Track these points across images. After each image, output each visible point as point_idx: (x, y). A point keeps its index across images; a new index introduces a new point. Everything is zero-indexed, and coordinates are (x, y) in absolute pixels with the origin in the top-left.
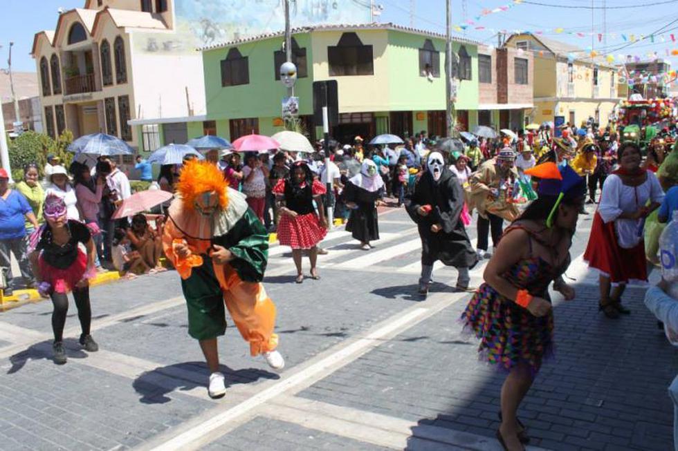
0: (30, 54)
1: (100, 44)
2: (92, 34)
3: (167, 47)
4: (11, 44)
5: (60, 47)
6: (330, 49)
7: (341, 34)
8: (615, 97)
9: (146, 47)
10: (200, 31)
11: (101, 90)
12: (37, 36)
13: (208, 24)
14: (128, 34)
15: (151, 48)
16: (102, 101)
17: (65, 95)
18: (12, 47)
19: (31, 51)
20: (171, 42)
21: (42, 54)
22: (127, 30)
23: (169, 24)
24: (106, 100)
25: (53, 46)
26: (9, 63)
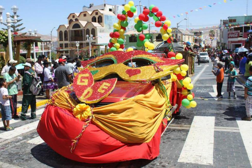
0: (57, 30)
1: (85, 30)
2: (84, 27)
3: (103, 31)
4: (55, 28)
5: (69, 29)
6: (156, 37)
7: (158, 34)
8: (192, 43)
9: (99, 31)
10: (108, 27)
11: (85, 40)
12: (60, 26)
13: (109, 25)
14: (97, 29)
15: (100, 32)
16: (85, 43)
17: (69, 41)
18: (54, 28)
19: (57, 29)
20: (104, 30)
21: (60, 30)
22: (97, 28)
23: (103, 26)
24: (87, 43)
25: (67, 28)
26: (51, 32)
